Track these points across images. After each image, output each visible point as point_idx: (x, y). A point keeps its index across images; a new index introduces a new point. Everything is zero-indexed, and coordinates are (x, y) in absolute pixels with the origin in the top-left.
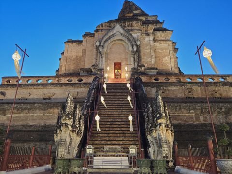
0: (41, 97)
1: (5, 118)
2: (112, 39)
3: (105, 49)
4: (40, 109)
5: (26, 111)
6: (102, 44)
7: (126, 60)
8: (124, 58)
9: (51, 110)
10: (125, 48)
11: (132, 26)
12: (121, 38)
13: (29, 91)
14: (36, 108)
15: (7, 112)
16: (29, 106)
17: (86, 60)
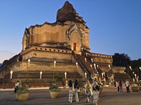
0: (53, 58)
1: (49, 68)
2: (74, 31)
3: (71, 36)
4: (63, 65)
5: (58, 66)
6: (69, 33)
7: (78, 42)
8: (77, 41)
9: (66, 66)
10: (77, 36)
11: (79, 25)
12: (77, 32)
13: (47, 54)
14: (62, 65)
15: (51, 65)
16: (59, 64)
17: (59, 38)
